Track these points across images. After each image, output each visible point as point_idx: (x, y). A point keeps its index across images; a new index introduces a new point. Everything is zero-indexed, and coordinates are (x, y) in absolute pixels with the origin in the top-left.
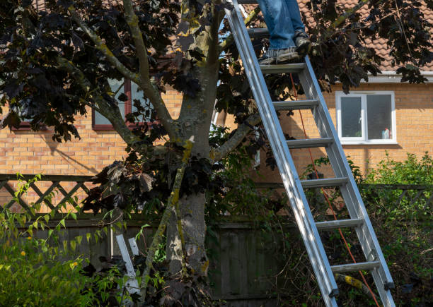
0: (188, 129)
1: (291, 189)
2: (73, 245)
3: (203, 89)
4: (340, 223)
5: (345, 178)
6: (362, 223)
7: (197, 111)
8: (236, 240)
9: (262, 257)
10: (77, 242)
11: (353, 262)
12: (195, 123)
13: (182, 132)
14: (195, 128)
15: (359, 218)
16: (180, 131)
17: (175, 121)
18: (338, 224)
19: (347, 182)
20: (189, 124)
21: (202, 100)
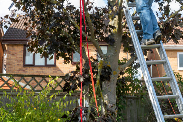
0: (110, 58)
1: (147, 82)
2: (65, 105)
3: (116, 42)
4: (168, 97)
5: (171, 77)
6: (178, 97)
7: (113, 51)
8: (133, 102)
9: (143, 109)
10: (67, 104)
11: (174, 114)
12: (112, 55)
13: (107, 59)
14: (112, 58)
15: (177, 95)
16: (106, 59)
17: (104, 55)
18: (167, 97)
19: (172, 79)
20: (110, 56)
21: (115, 46)
